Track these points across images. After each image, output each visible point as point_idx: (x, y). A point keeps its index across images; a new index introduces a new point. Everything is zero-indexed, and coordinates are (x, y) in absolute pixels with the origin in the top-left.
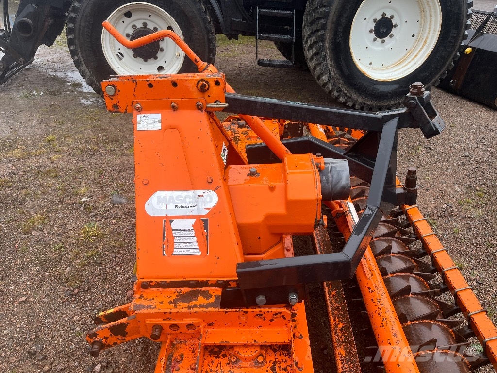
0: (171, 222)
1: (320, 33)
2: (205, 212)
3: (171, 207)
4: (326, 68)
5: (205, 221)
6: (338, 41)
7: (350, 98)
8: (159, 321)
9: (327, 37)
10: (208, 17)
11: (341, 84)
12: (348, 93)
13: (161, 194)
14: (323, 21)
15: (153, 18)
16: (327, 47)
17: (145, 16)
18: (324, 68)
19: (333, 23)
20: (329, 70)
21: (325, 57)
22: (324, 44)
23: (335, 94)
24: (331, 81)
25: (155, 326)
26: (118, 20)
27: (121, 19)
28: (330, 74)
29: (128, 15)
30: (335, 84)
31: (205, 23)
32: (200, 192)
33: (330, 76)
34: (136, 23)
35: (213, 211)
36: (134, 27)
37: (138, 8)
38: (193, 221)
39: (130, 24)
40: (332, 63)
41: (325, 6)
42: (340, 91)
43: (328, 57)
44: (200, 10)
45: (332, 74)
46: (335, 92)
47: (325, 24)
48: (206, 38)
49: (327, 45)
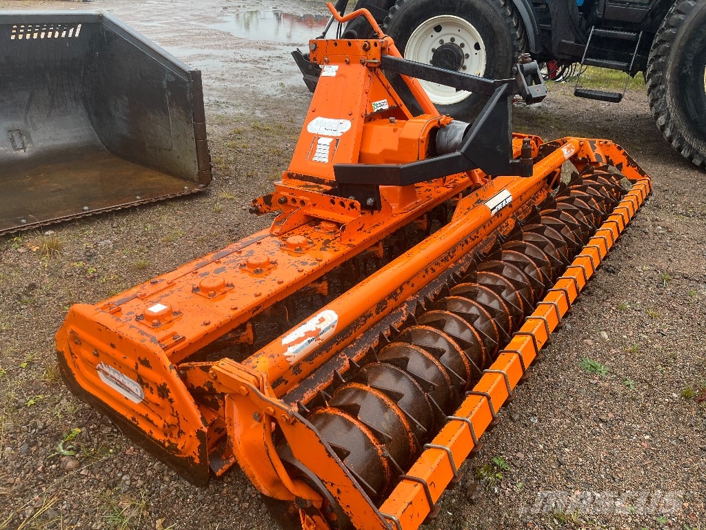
0: (319, 138)
1: (661, 60)
2: (340, 134)
3: (323, 128)
4: (663, 107)
5: (338, 140)
6: (684, 71)
7: (697, 153)
8: (287, 194)
9: (670, 66)
10: (517, 33)
11: (683, 131)
12: (694, 145)
13: (319, 119)
14: (667, 45)
15: (462, 33)
16: (669, 78)
17: (454, 30)
18: (661, 106)
19: (679, 47)
20: (668, 109)
21: (664, 91)
22: (664, 74)
23: (675, 144)
24: (670, 125)
25: (285, 197)
26: (426, 33)
27: (430, 33)
28: (669, 115)
29: (438, 29)
30: (674, 130)
31: (512, 40)
32: (342, 121)
33: (668, 117)
34: (443, 38)
35: (346, 135)
36: (442, 42)
37: (448, 22)
38: (331, 140)
39: (437, 39)
40: (673, 100)
41: (672, 27)
42: (681, 140)
43: (668, 92)
44: (509, 25)
45: (672, 116)
46: (675, 141)
47: (670, 49)
48: (510, 56)
49: (668, 76)
